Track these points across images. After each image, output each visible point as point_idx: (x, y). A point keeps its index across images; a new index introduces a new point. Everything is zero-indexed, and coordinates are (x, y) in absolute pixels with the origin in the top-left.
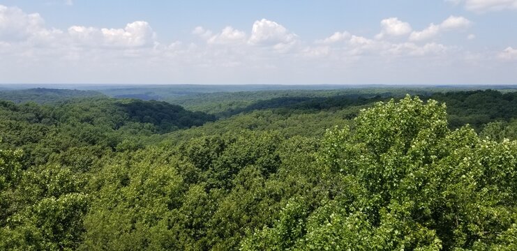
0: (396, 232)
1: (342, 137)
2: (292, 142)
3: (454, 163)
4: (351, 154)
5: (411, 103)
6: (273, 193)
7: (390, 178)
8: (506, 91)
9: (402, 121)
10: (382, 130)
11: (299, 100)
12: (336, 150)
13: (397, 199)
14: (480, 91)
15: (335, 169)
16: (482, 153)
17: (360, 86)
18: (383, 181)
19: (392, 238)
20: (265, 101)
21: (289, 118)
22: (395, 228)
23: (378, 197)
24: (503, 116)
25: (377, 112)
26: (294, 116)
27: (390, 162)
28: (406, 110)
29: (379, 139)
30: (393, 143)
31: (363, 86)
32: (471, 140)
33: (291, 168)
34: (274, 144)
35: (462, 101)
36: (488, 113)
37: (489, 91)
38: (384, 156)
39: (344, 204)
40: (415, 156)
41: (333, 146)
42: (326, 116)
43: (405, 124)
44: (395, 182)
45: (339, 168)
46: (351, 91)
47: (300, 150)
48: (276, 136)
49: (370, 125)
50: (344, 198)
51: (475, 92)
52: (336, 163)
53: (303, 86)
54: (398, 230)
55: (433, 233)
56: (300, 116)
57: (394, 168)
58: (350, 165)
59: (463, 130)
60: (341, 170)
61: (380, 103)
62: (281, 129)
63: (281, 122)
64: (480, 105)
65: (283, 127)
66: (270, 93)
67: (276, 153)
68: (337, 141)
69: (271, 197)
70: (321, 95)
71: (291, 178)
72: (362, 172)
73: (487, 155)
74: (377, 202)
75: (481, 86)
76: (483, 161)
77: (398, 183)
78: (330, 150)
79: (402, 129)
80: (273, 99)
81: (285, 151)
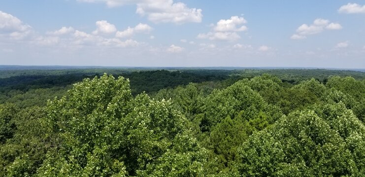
0: (97, 168)
1: (61, 105)
2: (26, 113)
3: (134, 116)
4: (67, 117)
5: (107, 79)
6: (7, 156)
7: (94, 131)
8: (172, 71)
9: (101, 92)
10: (88, 98)
11: (35, 77)
12: (56, 115)
13: (99, 145)
14: (159, 71)
15: (56, 129)
16: (151, 109)
17: (84, 67)
18: (90, 134)
19: (94, 172)
20: (4, 79)
21: (27, 93)
22: (97, 165)
23: (86, 146)
24: (171, 86)
25: (85, 85)
26: (31, 91)
27: (93, 120)
28: (103, 84)
29: (86, 104)
30: (96, 107)
31: (87, 67)
32: (146, 101)
33: (26, 133)
34: (9, 115)
35: (149, 77)
36: (163, 84)
37: (163, 70)
38: (90, 117)
39: (64, 155)
40: (110, 114)
41: (53, 113)
42: (59, 90)
43: (104, 93)
44: (97, 133)
45: (59, 128)
46: (77, 71)
47: (33, 118)
48: (12, 108)
49: (79, 95)
50: (64, 150)
51: (156, 71)
52: (56, 125)
53: (39, 67)
54: (99, 166)
55: (122, 163)
56: (37, 90)
57: (95, 124)
58: (67, 125)
59: (142, 95)
60: (61, 130)
61: (87, 80)
62: (20, 101)
63: (19, 96)
64: (158, 79)
65: (22, 99)
66: (9, 72)
67: (12, 121)
68: (56, 109)
69: (6, 158)
70: (54, 73)
71: (25, 140)
72: (74, 129)
73: (153, 110)
74: (86, 149)
75: (159, 68)
76: (151, 113)
77: (99, 134)
78: (51, 115)
79: (101, 97)
80: (12, 77)
81: (20, 119)
